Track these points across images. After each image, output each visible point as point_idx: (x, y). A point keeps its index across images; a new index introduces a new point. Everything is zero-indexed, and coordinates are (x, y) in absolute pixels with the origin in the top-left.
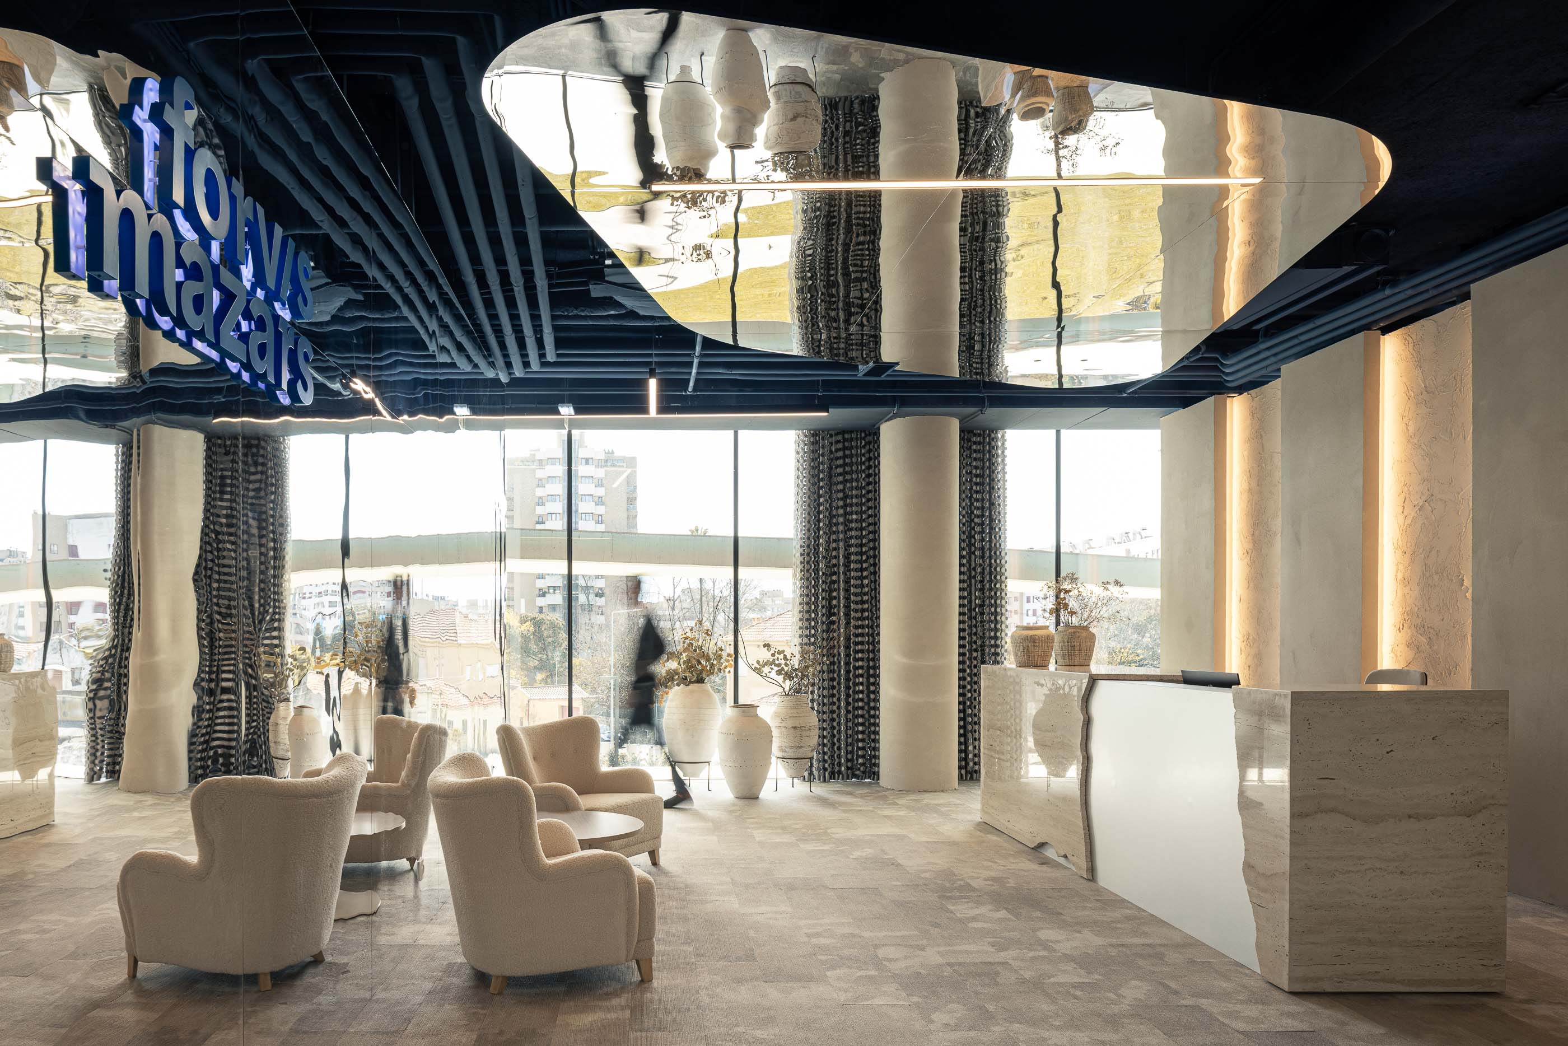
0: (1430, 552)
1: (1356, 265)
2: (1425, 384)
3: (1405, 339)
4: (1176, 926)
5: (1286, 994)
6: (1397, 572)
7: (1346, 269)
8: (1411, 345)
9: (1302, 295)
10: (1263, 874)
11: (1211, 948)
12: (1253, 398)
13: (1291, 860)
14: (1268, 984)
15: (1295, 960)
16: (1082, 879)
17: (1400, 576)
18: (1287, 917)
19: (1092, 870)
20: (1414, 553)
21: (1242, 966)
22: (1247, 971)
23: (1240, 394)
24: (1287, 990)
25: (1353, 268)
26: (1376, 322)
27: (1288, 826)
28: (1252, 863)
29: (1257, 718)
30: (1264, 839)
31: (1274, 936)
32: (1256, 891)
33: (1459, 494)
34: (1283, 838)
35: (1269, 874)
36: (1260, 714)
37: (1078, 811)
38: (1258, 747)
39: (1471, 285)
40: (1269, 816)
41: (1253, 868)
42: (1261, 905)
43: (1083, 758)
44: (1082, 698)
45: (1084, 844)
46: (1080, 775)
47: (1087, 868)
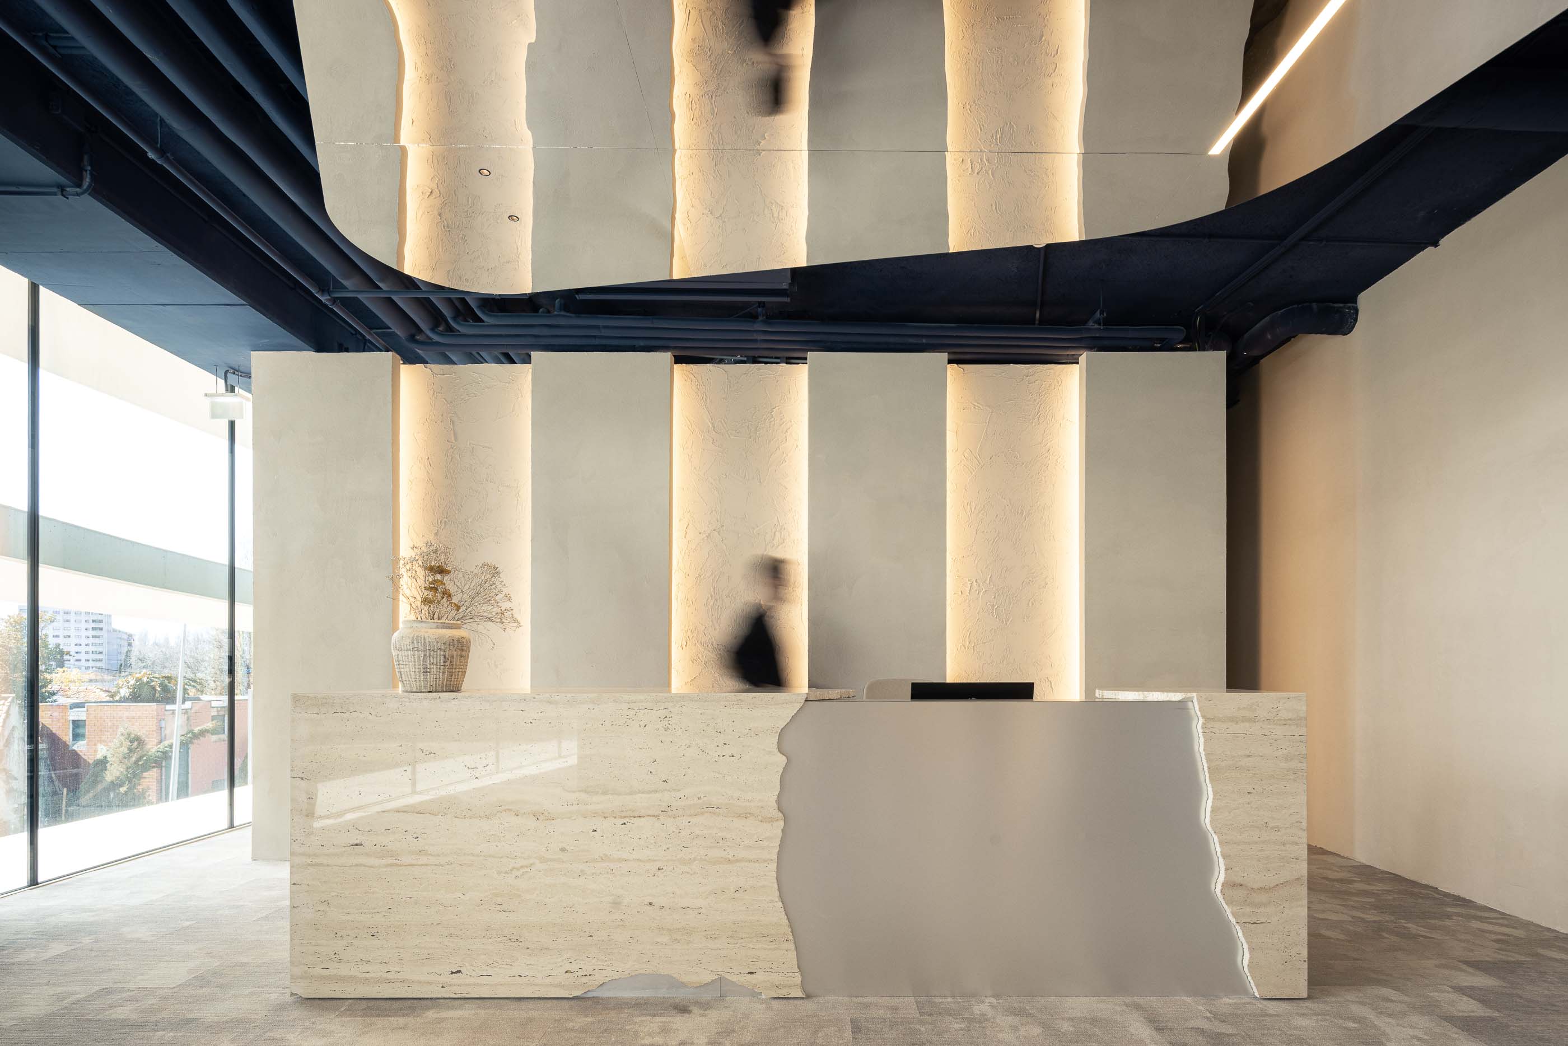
0: (720, 576)
2: (712, 423)
3: (687, 376)
6: (678, 592)
8: (695, 383)
10: (1260, 888)
12: (435, 374)
17: (682, 596)
18: (1303, 923)
20: (700, 576)
23: (409, 363)
24: (1306, 998)
27: (1304, 830)
28: (1239, 880)
29: (1247, 725)
30: (1262, 850)
31: (1283, 948)
32: (1248, 910)
33: (754, 529)
34: (1297, 844)
35: (1271, 886)
36: (1253, 720)
37: (772, 901)
38: (1249, 756)
39: (809, 353)
40: (1271, 825)
41: (1241, 885)
42: (1257, 922)
43: (784, 820)
44: (781, 730)
45: (793, 948)
46: (778, 848)
47: (801, 981)
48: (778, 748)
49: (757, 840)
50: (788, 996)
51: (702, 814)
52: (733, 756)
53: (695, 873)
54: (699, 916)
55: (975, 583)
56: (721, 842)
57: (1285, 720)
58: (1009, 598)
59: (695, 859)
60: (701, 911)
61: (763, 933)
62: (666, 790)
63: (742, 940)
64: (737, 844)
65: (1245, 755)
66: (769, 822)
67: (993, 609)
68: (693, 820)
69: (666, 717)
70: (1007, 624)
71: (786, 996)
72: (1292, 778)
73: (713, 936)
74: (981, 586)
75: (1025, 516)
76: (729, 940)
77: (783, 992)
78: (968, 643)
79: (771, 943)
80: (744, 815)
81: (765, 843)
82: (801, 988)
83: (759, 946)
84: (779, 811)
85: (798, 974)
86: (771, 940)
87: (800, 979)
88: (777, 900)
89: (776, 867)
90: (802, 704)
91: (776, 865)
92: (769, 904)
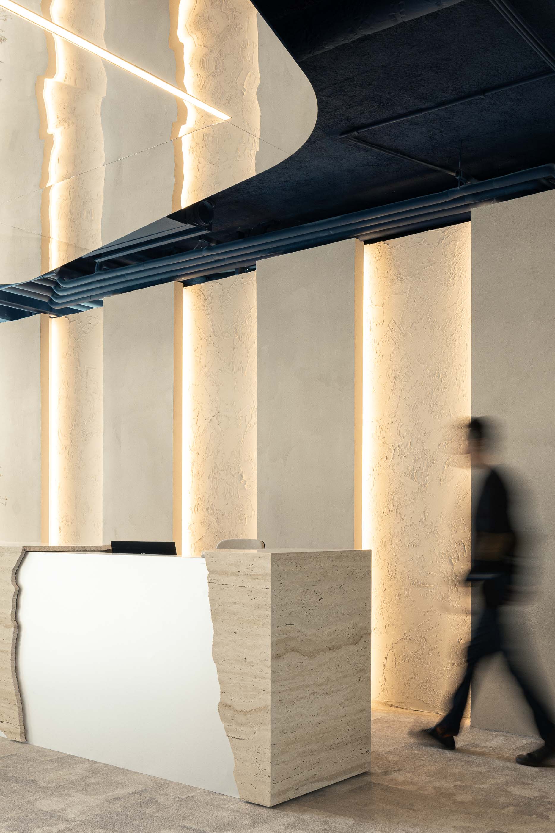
0: (218, 454)
1: (194, 225)
2: (213, 329)
3: (198, 294)
4: (136, 771)
5: (269, 810)
6: (192, 468)
7: (189, 226)
8: (203, 299)
9: (149, 239)
10: (242, 711)
11: (179, 784)
12: (70, 321)
13: (272, 695)
14: (248, 806)
15: (275, 778)
16: (16, 744)
17: (195, 471)
18: (269, 744)
19: (25, 733)
20: (206, 454)
21: (216, 793)
22: (224, 797)
23: (58, 316)
24: (269, 805)
25: (192, 226)
26: (180, 276)
27: (269, 667)
28: (229, 702)
29: (234, 578)
30: (242, 680)
31: (255, 762)
32: (234, 726)
33: (238, 412)
34: (264, 678)
35: (248, 711)
36: (237, 574)
37: (9, 678)
38: (235, 603)
39: (256, 261)
40: (248, 660)
41: (230, 706)
42: (239, 738)
43: (14, 628)
44: (13, 570)
45: (17, 710)
46: (11, 644)
47: (21, 732)
48: (12, 581)
49: (4, 638)
55: (398, 448)
57: (257, 575)
58: (427, 461)
61: (6, 697)
65: (233, 602)
66: (6, 628)
67: (413, 473)
70: (425, 486)
71: (14, 740)
72: (261, 623)
74: (403, 450)
75: (442, 379)
77: (13, 737)
78: (392, 505)
79: (8, 705)
81: (7, 641)
82: (20, 736)
83: (5, 705)
84: (12, 621)
85: (19, 727)
86: (9, 703)
87: (20, 730)
88: (11, 678)
89: (11, 657)
90: (21, 553)
91: (11, 655)
92: (8, 680)
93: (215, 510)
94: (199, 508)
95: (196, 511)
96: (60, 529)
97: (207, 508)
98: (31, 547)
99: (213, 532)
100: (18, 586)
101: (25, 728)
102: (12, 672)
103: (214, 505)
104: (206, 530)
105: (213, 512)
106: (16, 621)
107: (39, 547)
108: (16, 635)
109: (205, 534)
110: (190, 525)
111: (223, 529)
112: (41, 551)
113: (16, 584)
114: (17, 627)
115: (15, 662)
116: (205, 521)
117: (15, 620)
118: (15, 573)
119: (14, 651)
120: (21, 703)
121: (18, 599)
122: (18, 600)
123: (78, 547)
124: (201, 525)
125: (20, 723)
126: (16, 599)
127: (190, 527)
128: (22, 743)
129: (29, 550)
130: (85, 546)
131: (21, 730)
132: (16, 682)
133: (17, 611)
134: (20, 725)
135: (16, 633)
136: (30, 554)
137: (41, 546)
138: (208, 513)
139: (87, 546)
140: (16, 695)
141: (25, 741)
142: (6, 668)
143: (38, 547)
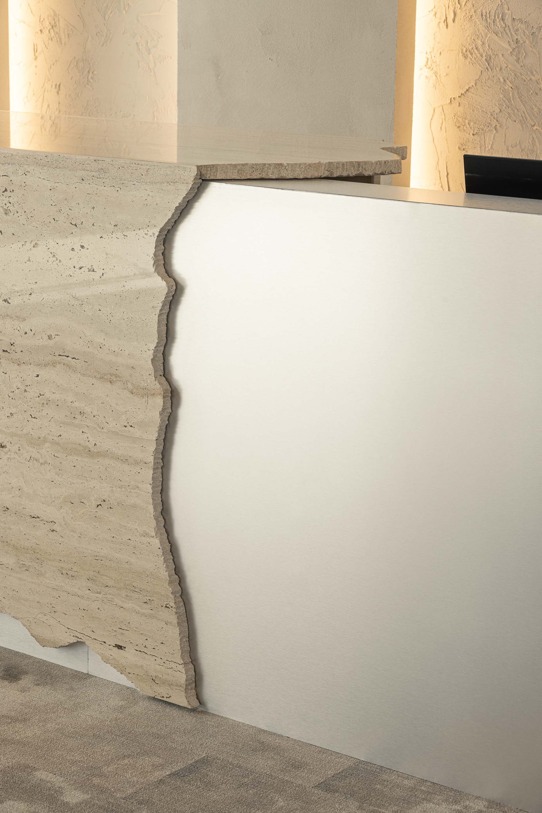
19: (196, 682)
37: (145, 535)
43: (164, 397)
44: (160, 232)
45: (175, 621)
46: (155, 442)
47: (186, 680)
48: (156, 263)
49: (126, 424)
50: (167, 700)
51: (54, 364)
52: (93, 271)
53: (45, 463)
54: (51, 534)
56: (78, 416)
59: (45, 440)
60: (55, 527)
61: (134, 584)
62: (8, 316)
63: (107, 589)
64: (100, 427)
66: (142, 396)
68: (44, 373)
69: (6, 190)
71: (165, 699)
73: (69, 573)
76: (90, 584)
77: (161, 692)
79: (145, 605)
80: (109, 376)
81: (137, 432)
82: (186, 692)
83: (128, 605)
84: (156, 377)
85: (181, 668)
86: (145, 599)
87: (184, 676)
88: (153, 534)
89: (153, 478)
90: (190, 186)
91: (152, 472)
92: (143, 538)
93: (509, 22)
94: (458, 11)
95: (450, 20)
96: (35, 51)
97: (484, 12)
98: (217, 168)
99: (502, 80)
100: (175, 280)
101: (195, 672)
102: (156, 519)
103: (505, 6)
104: (480, 72)
105: (504, 26)
106: (164, 375)
107: (239, 167)
108: (167, 419)
109: (476, 84)
110: (429, 57)
111: (532, 73)
112: (243, 178)
113: (166, 272)
114: (170, 395)
115: (162, 490)
116: (477, 48)
117: (162, 374)
118: (162, 241)
119: (161, 461)
120: (182, 604)
121: (170, 313)
122: (170, 320)
123: (343, 164)
124: (466, 57)
125: (183, 658)
126: (165, 317)
127: (429, 63)
128: (194, 710)
129: (212, 178)
130: (359, 163)
131: (187, 676)
132: (168, 547)
133: (166, 348)
134: (185, 664)
135: (168, 413)
136: (214, 186)
137: (243, 165)
138: (488, 27)
139: (365, 163)
140: (171, 582)
141: (198, 704)
142: (134, 506)
143: (235, 166)
